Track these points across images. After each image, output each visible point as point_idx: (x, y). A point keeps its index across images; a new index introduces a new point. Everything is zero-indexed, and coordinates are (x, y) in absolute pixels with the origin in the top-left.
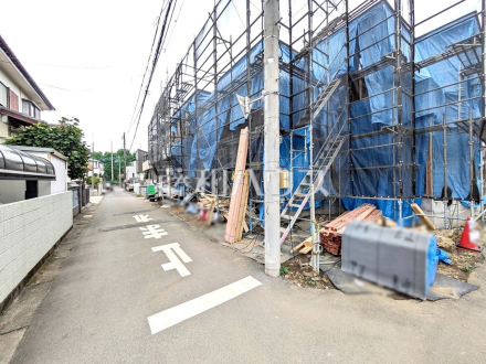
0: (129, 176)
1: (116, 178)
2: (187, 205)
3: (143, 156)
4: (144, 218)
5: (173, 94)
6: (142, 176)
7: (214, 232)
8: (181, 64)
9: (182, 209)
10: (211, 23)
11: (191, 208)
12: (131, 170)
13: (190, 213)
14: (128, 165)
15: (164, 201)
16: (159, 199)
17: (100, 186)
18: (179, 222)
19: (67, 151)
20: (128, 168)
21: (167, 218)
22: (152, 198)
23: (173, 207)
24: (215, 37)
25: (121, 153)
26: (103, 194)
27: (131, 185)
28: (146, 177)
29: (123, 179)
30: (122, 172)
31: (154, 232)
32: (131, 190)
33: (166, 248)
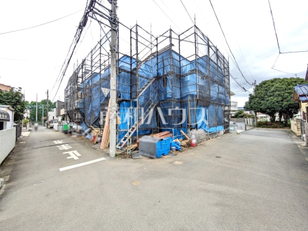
0: (50, 118)
1: (39, 120)
2: (86, 135)
3: (61, 105)
4: (60, 142)
5: (80, 74)
6: (60, 118)
7: (96, 146)
8: (85, 60)
9: (83, 137)
10: (99, 46)
11: (88, 136)
12: (52, 114)
13: (87, 139)
14: (49, 110)
15: (73, 133)
16: (70, 133)
17: (28, 125)
18: (80, 143)
19: (14, 105)
20: (49, 113)
21: (74, 141)
22: (66, 132)
23: (78, 136)
24: (100, 54)
25: (44, 102)
26: (29, 130)
27: (51, 125)
28: (63, 119)
29: (45, 121)
30: (45, 116)
31: (65, 147)
32: (52, 128)
33: (70, 153)
